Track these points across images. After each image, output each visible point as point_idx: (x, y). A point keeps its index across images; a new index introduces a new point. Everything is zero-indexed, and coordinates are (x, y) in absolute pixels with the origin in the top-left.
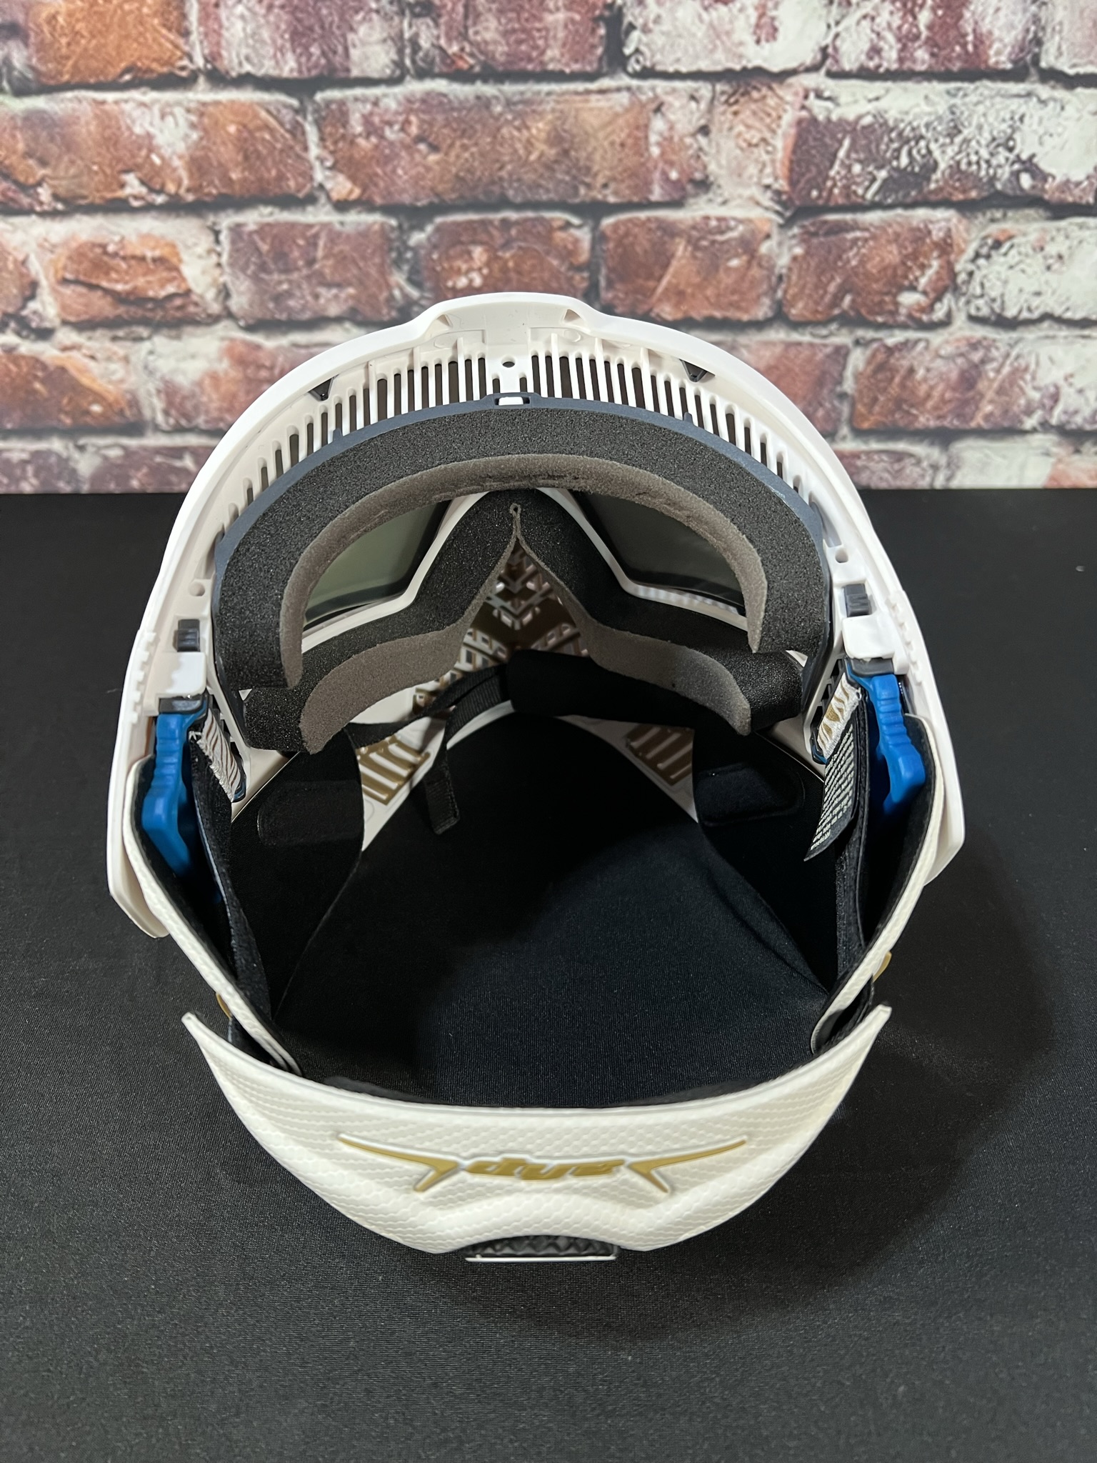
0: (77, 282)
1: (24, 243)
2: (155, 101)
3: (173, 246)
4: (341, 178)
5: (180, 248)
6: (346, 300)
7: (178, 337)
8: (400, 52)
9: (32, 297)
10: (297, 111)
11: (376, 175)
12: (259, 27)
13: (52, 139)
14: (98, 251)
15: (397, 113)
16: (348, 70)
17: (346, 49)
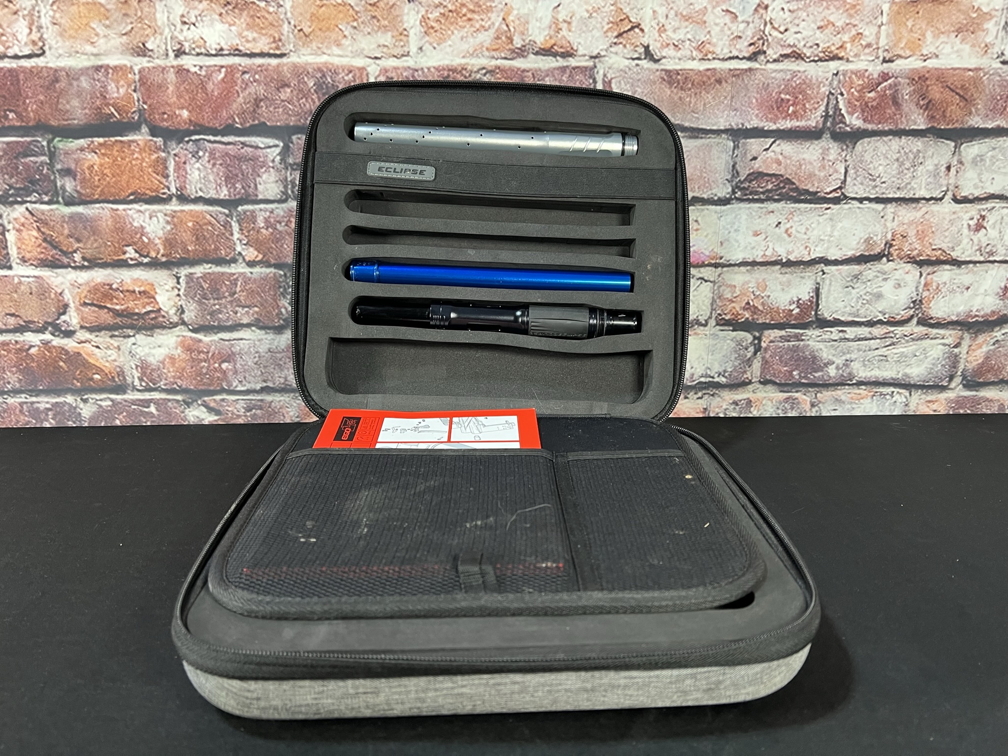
0: (92, 305)
1: (62, 283)
2: (146, 210)
3: (153, 285)
4: (251, 249)
5: (156, 285)
6: (253, 315)
7: (152, 336)
8: (286, 187)
9: (64, 313)
10: (227, 216)
11: (272, 248)
12: (208, 174)
13: (85, 228)
14: (108, 287)
15: (283, 217)
16: (257, 196)
17: (256, 185)
